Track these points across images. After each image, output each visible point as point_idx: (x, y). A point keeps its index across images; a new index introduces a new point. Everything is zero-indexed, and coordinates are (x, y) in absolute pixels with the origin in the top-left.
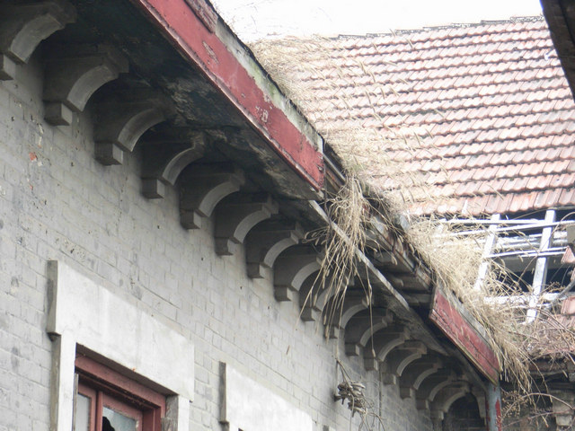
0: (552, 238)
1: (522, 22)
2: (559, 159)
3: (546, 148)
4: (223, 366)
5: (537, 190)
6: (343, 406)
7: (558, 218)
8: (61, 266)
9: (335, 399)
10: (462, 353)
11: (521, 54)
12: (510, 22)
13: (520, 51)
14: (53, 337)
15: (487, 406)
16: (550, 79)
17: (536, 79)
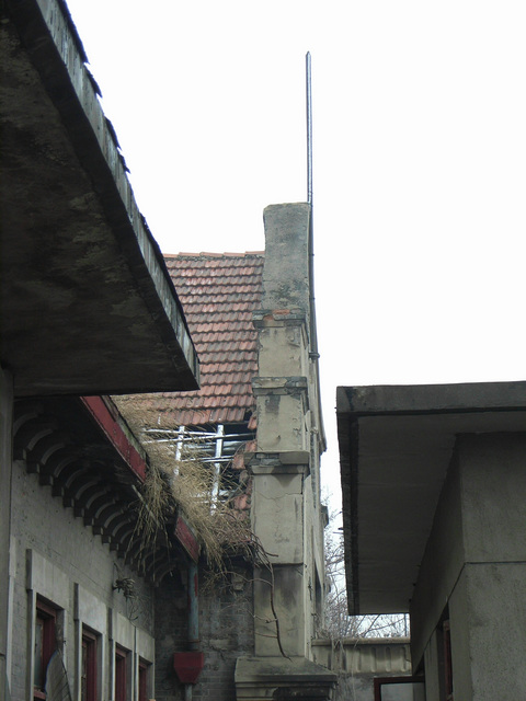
0: (223, 447)
1: (187, 261)
2: (224, 383)
3: (214, 374)
4: (76, 585)
5: (210, 408)
6: (119, 594)
7: (225, 432)
8: (33, 551)
9: (113, 589)
10: (184, 550)
11: (189, 290)
12: (177, 259)
13: (187, 286)
14: (29, 591)
15: (189, 578)
16: (212, 314)
17: (202, 313)
